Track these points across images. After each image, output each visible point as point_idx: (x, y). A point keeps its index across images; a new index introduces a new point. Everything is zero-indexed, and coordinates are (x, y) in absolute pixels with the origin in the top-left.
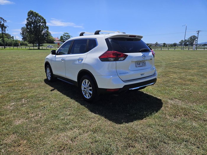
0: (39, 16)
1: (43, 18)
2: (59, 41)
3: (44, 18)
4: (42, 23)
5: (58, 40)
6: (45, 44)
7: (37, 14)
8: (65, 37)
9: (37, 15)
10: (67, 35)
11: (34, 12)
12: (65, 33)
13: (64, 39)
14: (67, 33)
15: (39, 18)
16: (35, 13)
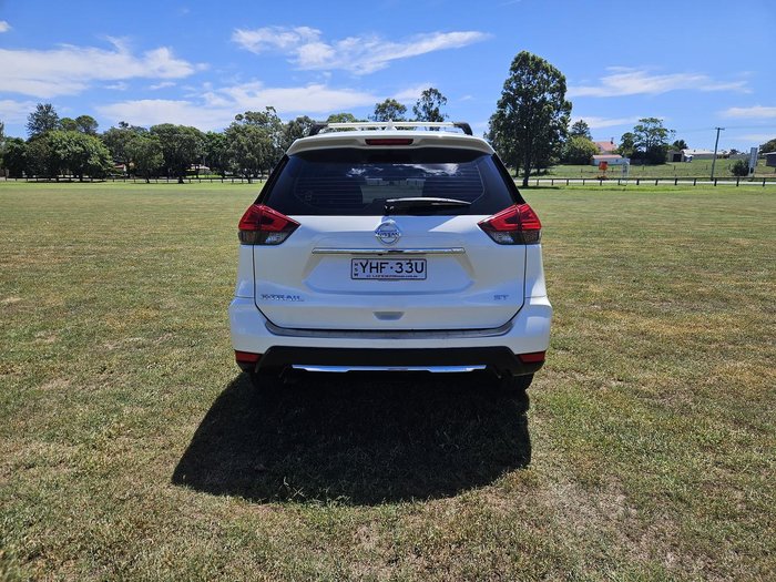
0: (546, 70)
1: (556, 75)
2: (613, 153)
3: (562, 74)
4: (552, 92)
5: (610, 148)
6: (556, 169)
7: (541, 61)
8: (643, 134)
9: (538, 65)
10: (651, 126)
11: (531, 55)
12: (644, 121)
13: (636, 146)
14: (652, 120)
15: (545, 76)
16: (533, 59)
